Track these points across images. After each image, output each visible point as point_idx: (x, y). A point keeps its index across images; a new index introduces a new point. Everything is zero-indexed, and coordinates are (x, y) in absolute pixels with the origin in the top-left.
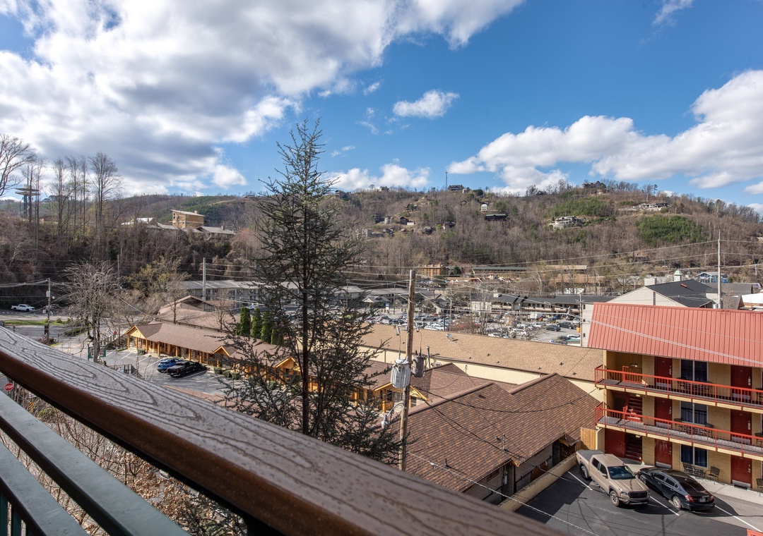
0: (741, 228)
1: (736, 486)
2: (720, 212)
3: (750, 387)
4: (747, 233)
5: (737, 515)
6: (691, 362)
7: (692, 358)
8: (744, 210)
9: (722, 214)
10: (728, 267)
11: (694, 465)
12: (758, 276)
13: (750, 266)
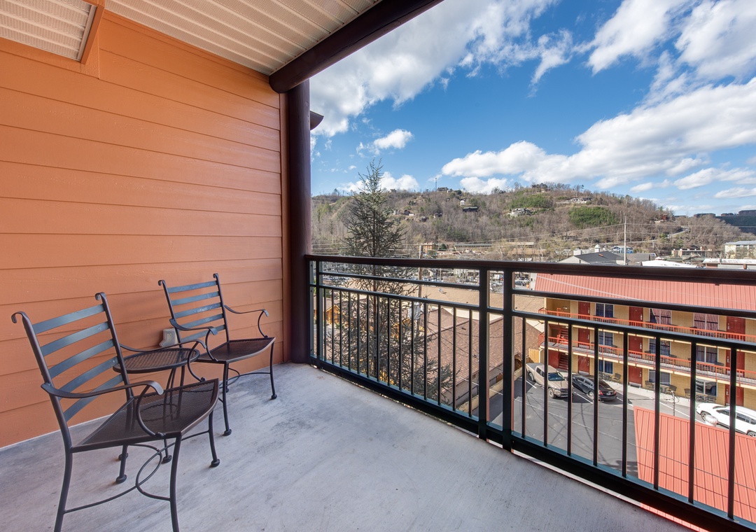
0: (643, 214)
1: (632, 386)
2: (628, 203)
3: (642, 321)
4: (647, 218)
8: (645, 202)
9: (630, 205)
10: (633, 242)
11: (604, 372)
12: (655, 248)
13: (649, 241)
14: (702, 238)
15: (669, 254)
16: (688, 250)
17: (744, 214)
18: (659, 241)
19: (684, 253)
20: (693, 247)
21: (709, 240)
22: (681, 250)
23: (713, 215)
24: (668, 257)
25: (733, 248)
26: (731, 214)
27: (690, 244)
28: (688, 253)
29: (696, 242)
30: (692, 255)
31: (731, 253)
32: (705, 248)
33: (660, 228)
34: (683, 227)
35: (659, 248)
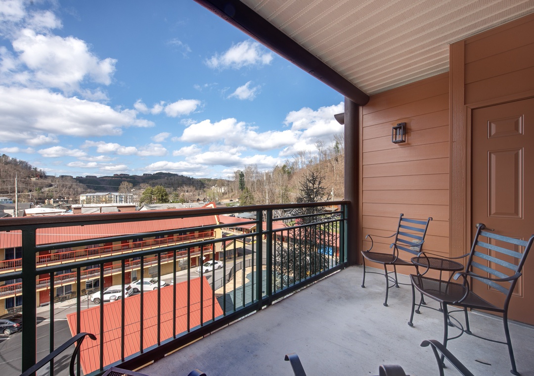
0: (20, 172)
1: (42, 306)
2: (5, 161)
3: (50, 253)
4: (24, 175)
5: (45, 319)
6: (12, 249)
7: (12, 246)
8: (21, 162)
9: (7, 163)
10: (12, 194)
11: (15, 307)
12: (32, 199)
13: (27, 193)
14: (66, 191)
15: (44, 203)
16: (57, 199)
17: (88, 178)
18: (35, 193)
19: (54, 202)
20: (60, 198)
21: (70, 193)
22: (52, 199)
23: (72, 177)
24: (43, 205)
25: (85, 198)
26: (82, 177)
27: (58, 195)
28: (57, 202)
29: (62, 194)
30: (60, 203)
31: (83, 201)
32: (68, 198)
33: (36, 184)
34: (53, 183)
35: (36, 199)
